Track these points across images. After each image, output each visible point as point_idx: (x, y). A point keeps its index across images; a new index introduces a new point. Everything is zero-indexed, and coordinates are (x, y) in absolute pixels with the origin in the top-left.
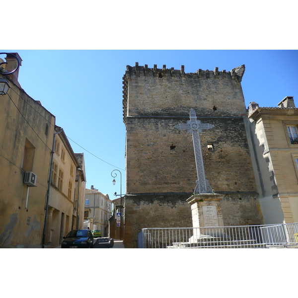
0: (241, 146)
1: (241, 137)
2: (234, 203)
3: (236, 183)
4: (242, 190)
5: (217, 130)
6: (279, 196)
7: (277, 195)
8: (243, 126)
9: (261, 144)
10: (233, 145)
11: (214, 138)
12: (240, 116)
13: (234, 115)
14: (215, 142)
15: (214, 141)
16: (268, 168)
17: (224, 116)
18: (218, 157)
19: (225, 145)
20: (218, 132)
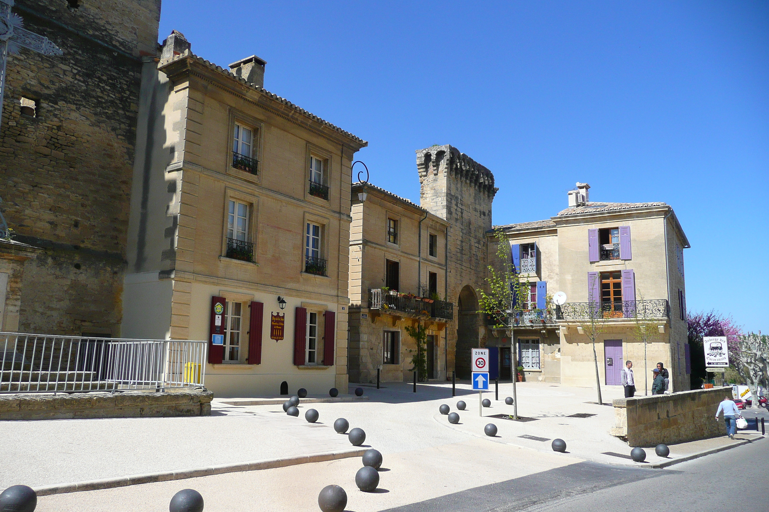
0: (119, 132)
1: (123, 109)
2: (58, 273)
3: (76, 225)
4: (87, 244)
5: (61, 66)
6: (173, 276)
7: (169, 272)
8: (137, 83)
9: (168, 143)
10: (97, 124)
11: (46, 83)
12: (136, 53)
13: (121, 44)
14: (47, 98)
15: (46, 92)
16: (168, 207)
17: (94, 36)
18: (45, 142)
19: (74, 115)
20: (65, 71)
